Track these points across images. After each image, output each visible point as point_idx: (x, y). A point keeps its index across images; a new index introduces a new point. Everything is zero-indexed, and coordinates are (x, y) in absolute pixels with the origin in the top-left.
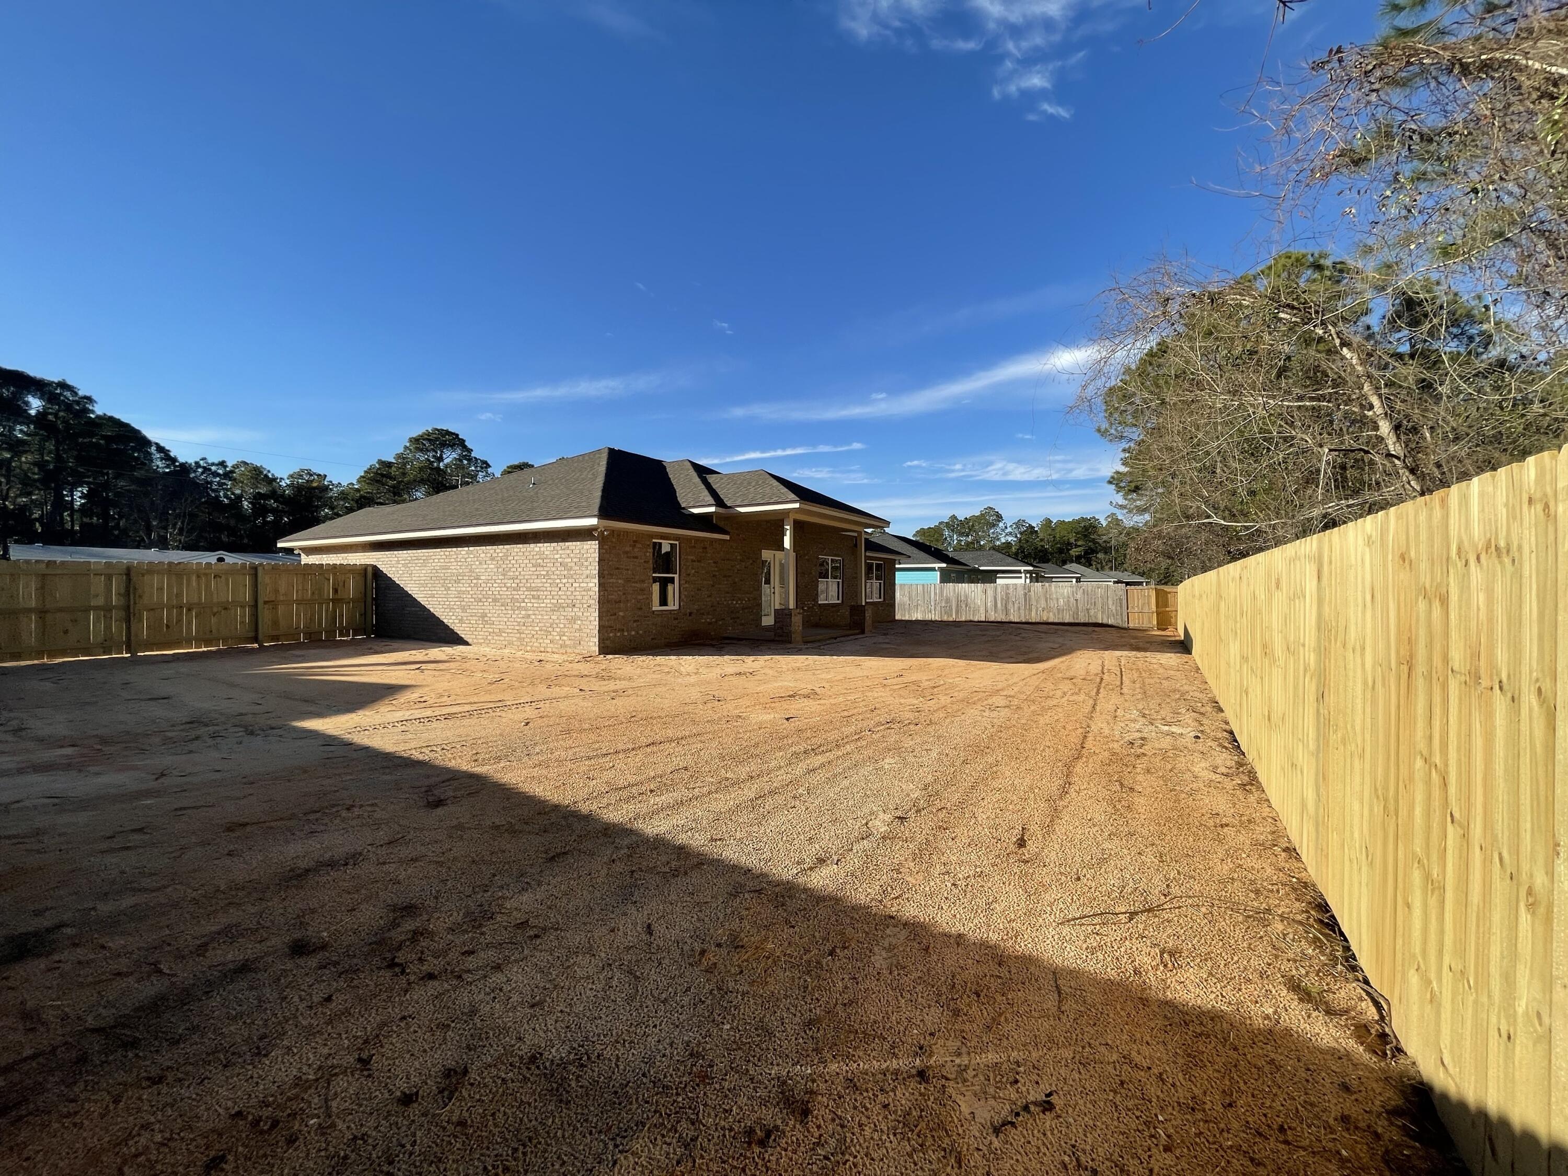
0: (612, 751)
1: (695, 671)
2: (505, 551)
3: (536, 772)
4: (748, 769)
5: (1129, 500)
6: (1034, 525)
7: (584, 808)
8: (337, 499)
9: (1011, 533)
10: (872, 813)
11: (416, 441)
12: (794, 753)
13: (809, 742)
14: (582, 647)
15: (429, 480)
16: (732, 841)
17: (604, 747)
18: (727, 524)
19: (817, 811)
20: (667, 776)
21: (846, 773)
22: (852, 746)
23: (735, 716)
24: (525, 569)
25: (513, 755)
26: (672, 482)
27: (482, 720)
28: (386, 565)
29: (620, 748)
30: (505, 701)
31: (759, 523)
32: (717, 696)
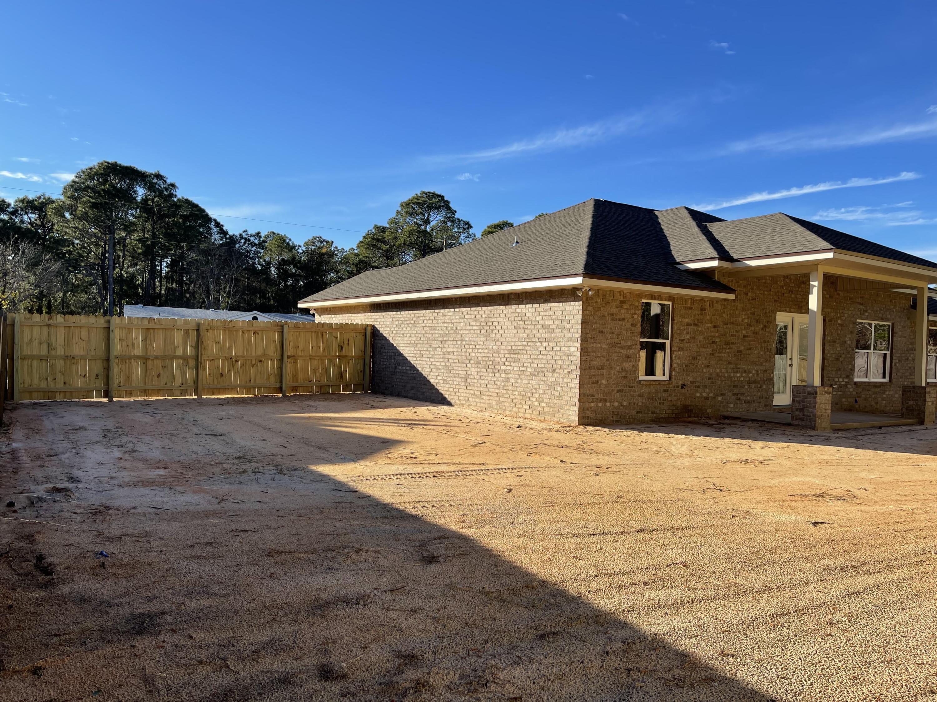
0: (598, 532)
1: (690, 453)
2: (487, 312)
3: (521, 542)
4: (764, 577)
7: (573, 589)
8: (340, 263)
11: (407, 205)
12: (826, 568)
13: (847, 557)
14: (561, 416)
15: (416, 244)
16: (749, 661)
17: (590, 526)
18: (732, 281)
19: (864, 646)
20: (662, 570)
21: (903, 604)
22: (911, 570)
23: (743, 511)
24: (506, 331)
25: (498, 521)
26: (666, 233)
27: (467, 481)
28: (383, 326)
29: (607, 530)
30: (487, 464)
31: (774, 279)
32: (718, 484)
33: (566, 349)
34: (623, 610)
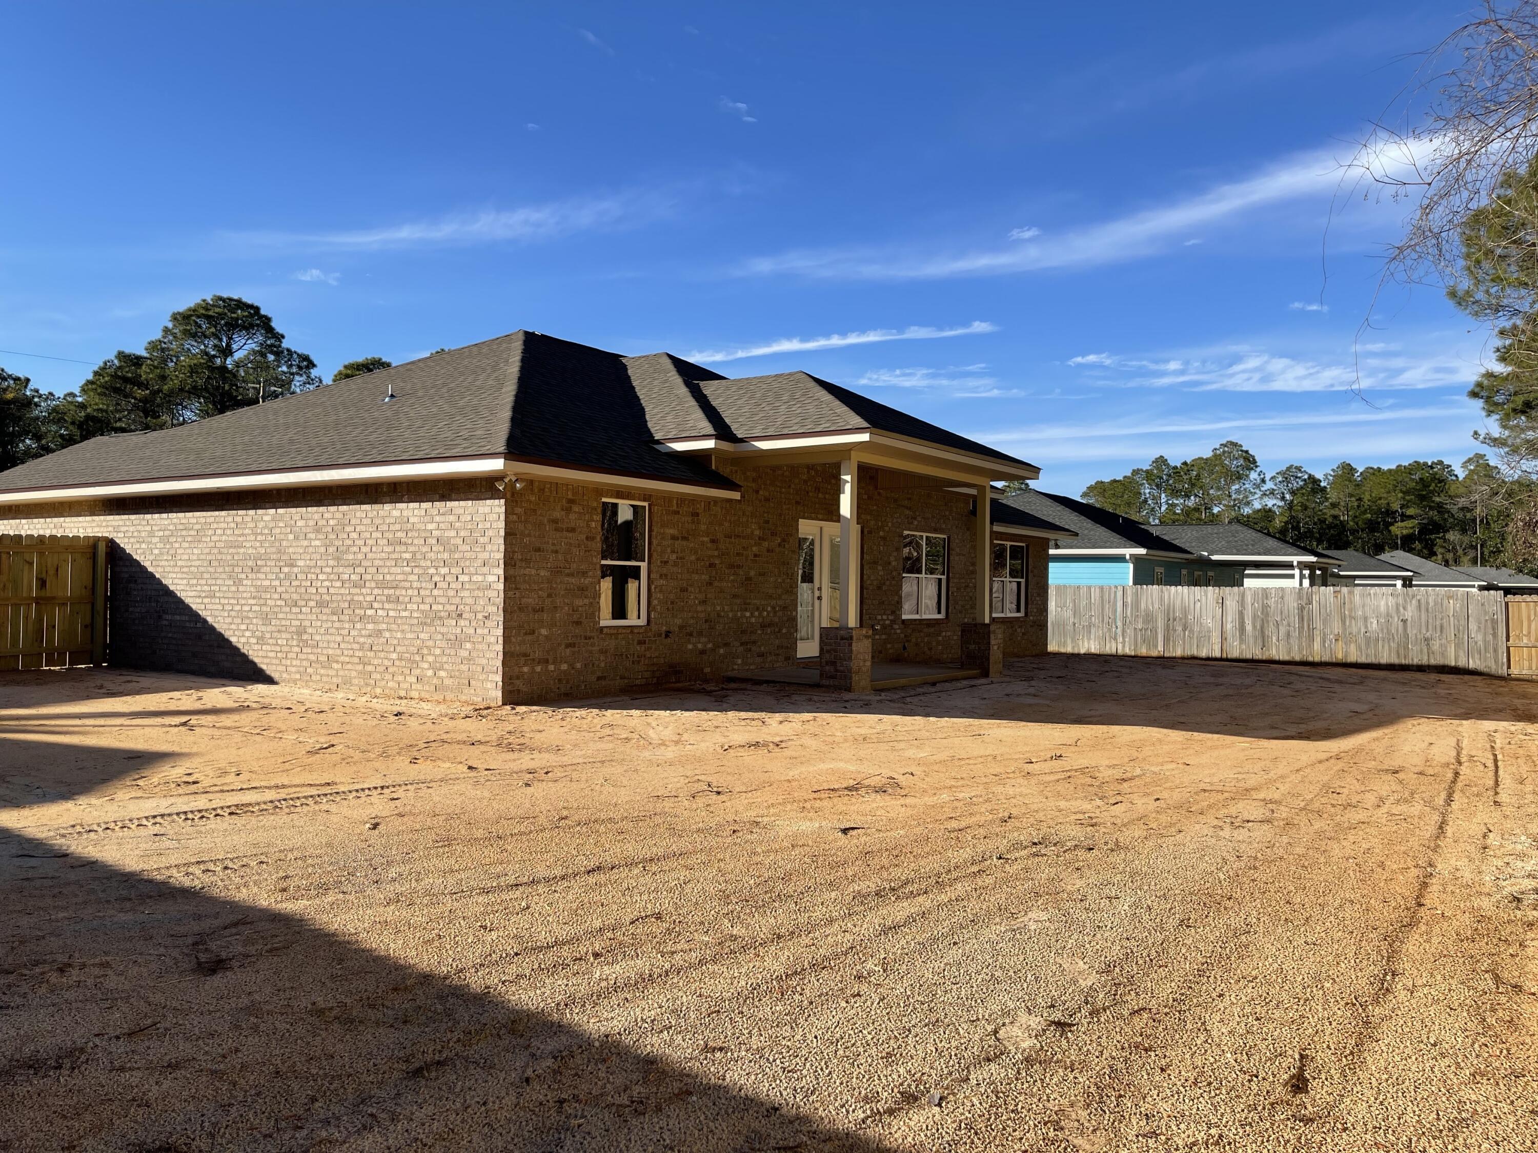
0: (525, 880)
1: (676, 738)
3: (390, 913)
4: (772, 920)
5: (1512, 428)
6: (1319, 475)
7: (476, 981)
8: (46, 421)
9: (1272, 492)
10: (1006, 1013)
11: (182, 318)
12: (858, 895)
13: (885, 875)
14: (472, 691)
15: (206, 389)
16: (744, 1053)
17: (511, 872)
18: (736, 472)
19: (902, 1005)
20: (624, 929)
21: (955, 936)
22: (967, 885)
23: (749, 822)
24: (374, 549)
25: (350, 882)
26: (638, 394)
27: (295, 816)
28: (132, 540)
29: (540, 875)
30: (336, 784)
31: (794, 470)
32: (715, 784)
33: (480, 578)
34: (558, 1004)
